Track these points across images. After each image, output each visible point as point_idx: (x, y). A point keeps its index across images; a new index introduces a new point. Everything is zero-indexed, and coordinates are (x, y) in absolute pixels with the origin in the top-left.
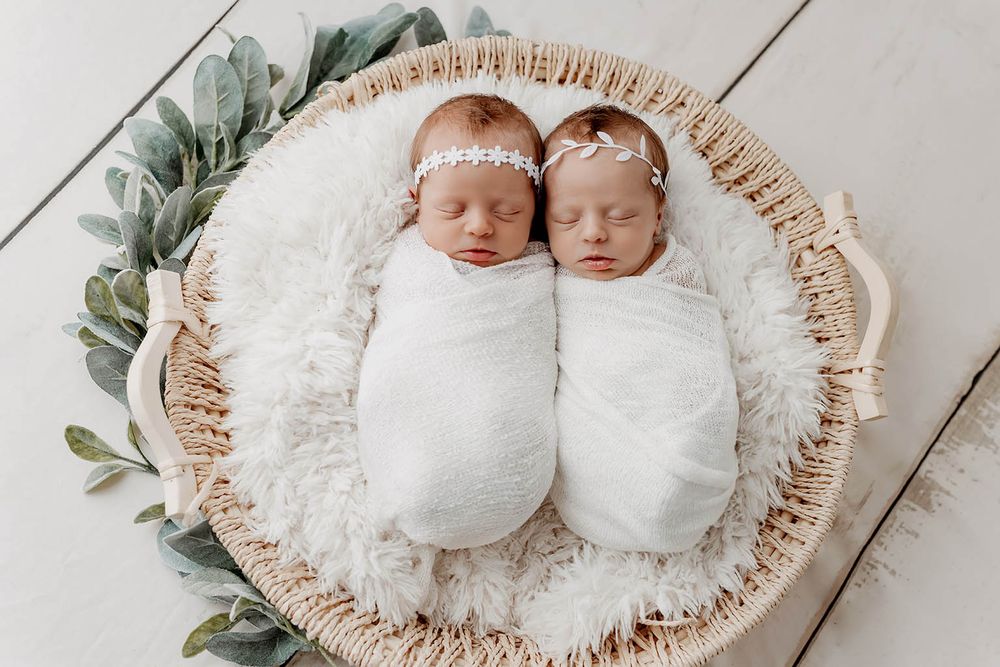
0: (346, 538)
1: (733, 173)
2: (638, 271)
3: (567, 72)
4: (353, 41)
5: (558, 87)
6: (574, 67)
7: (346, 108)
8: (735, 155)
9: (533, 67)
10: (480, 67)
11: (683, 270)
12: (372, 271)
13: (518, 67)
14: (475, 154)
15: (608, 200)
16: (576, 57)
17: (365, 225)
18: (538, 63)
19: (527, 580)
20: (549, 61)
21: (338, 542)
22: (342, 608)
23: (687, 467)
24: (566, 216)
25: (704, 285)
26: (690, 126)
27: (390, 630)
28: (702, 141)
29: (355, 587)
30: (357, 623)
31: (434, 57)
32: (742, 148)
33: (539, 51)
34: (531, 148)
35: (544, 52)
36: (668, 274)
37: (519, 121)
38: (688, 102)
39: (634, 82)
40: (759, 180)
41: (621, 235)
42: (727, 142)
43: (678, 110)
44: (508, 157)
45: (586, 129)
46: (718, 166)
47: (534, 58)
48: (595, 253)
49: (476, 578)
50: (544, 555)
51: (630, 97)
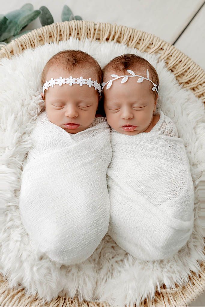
0: (21, 262)
1: (185, 79)
2: (147, 129)
3: (110, 35)
4: (10, 22)
5: (106, 43)
6: (113, 33)
7: (10, 56)
8: (186, 71)
9: (94, 34)
10: (70, 34)
11: (167, 128)
12: (26, 135)
13: (87, 34)
14: (71, 81)
15: (133, 100)
16: (114, 29)
17: (23, 115)
18: (96, 32)
20: (101, 31)
21: (17, 265)
22: (20, 294)
24: (114, 107)
25: (177, 134)
26: (165, 58)
27: (44, 303)
28: (171, 65)
29: (26, 283)
30: (27, 301)
31: (49, 31)
32: (189, 68)
33: (97, 27)
34: (96, 76)
35: (99, 27)
36: (161, 130)
37: (91, 63)
38: (165, 48)
39: (140, 40)
40: (197, 82)
41: (139, 115)
42: (182, 65)
43: (160, 52)
44: (86, 82)
45: (122, 67)
46: (179, 76)
47: (95, 30)
48: (128, 124)
49: (81, 273)
50: (110, 259)
51: (138, 46)
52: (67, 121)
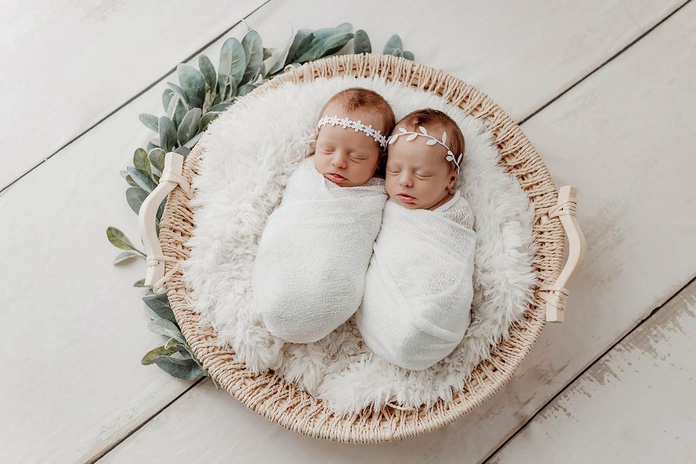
0: (237, 319)
1: (512, 162)
2: (431, 207)
4: (317, 42)
5: (423, 91)
6: (434, 82)
7: (298, 81)
8: (517, 151)
9: (411, 77)
10: (380, 71)
11: (459, 211)
12: (284, 177)
13: (402, 75)
14: (346, 122)
15: (417, 164)
16: (436, 76)
17: (285, 151)
18: (413, 76)
19: (334, 366)
20: (420, 76)
21: (231, 320)
22: (226, 357)
23: (424, 323)
24: (394, 169)
25: (472, 224)
26: (495, 129)
27: (250, 375)
28: (499, 139)
29: (236, 348)
30: (231, 366)
31: (354, 61)
32: (521, 148)
33: (415, 69)
35: (418, 70)
36: (449, 213)
38: (496, 115)
39: (468, 97)
40: (527, 168)
41: (421, 185)
42: (513, 143)
43: (489, 118)
44: (364, 128)
45: (415, 122)
46: (507, 155)
47: (412, 72)
48: (404, 192)
49: (306, 359)
50: (349, 356)
51: (464, 105)
52: (332, 169)
